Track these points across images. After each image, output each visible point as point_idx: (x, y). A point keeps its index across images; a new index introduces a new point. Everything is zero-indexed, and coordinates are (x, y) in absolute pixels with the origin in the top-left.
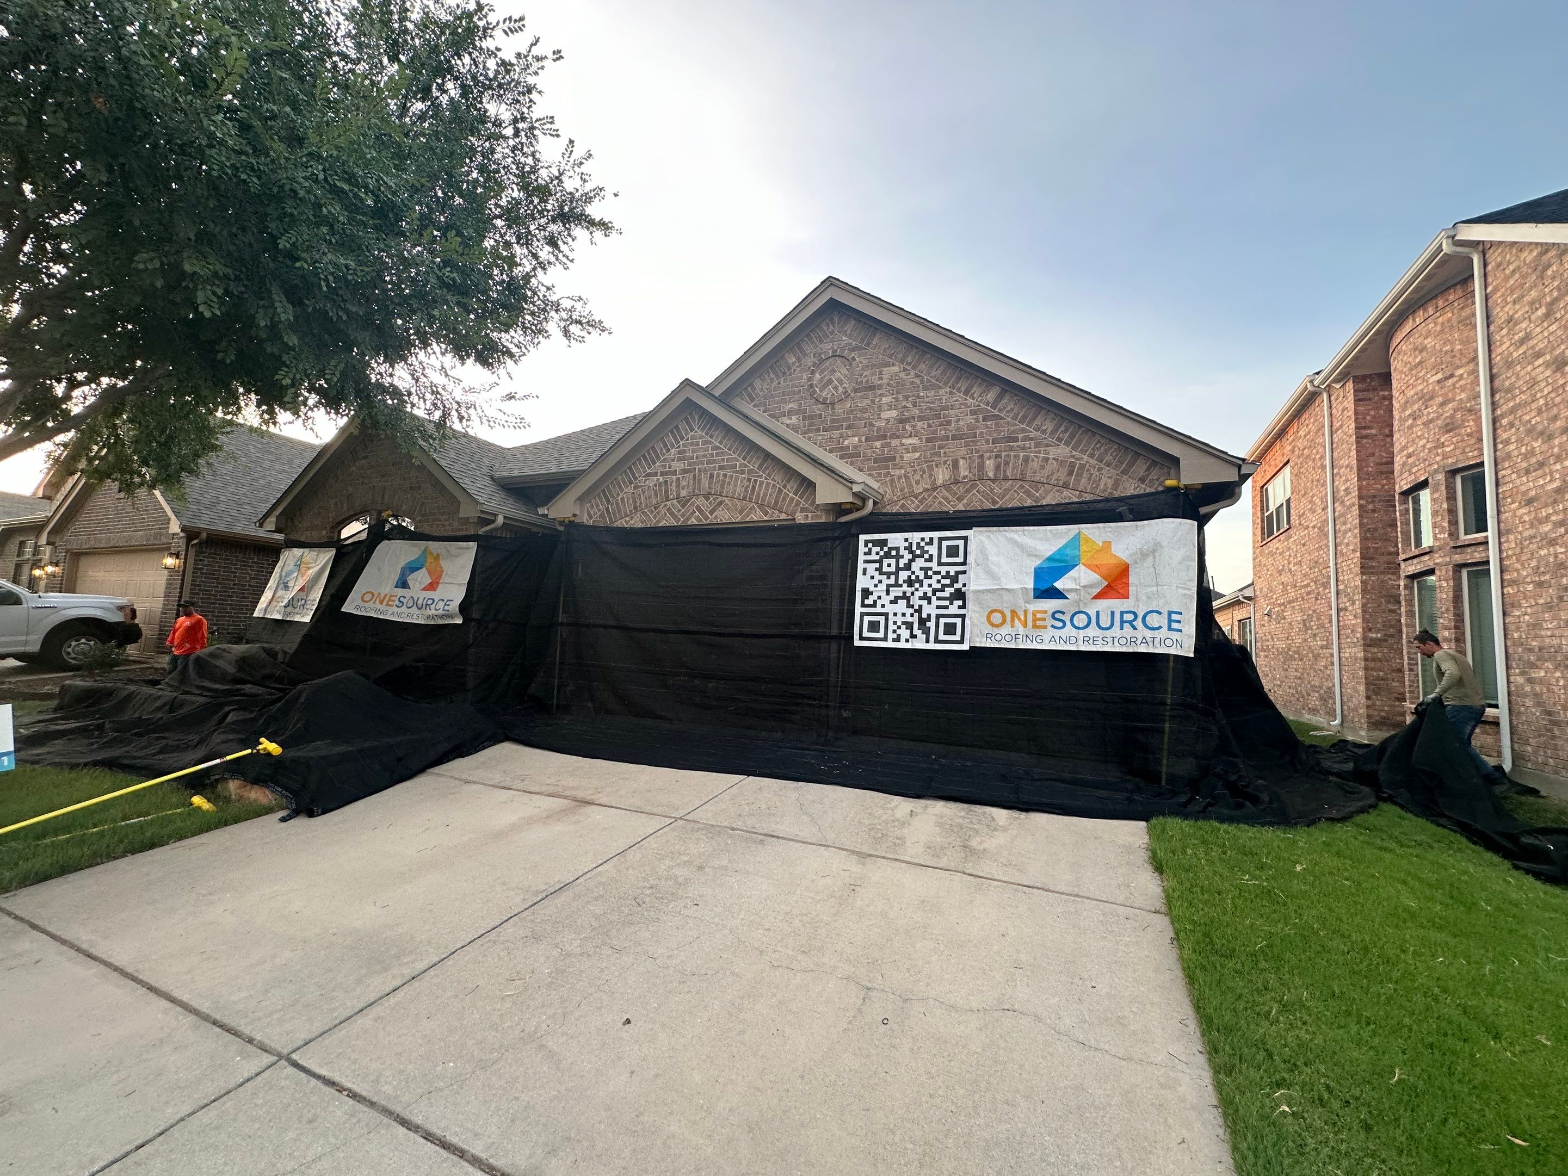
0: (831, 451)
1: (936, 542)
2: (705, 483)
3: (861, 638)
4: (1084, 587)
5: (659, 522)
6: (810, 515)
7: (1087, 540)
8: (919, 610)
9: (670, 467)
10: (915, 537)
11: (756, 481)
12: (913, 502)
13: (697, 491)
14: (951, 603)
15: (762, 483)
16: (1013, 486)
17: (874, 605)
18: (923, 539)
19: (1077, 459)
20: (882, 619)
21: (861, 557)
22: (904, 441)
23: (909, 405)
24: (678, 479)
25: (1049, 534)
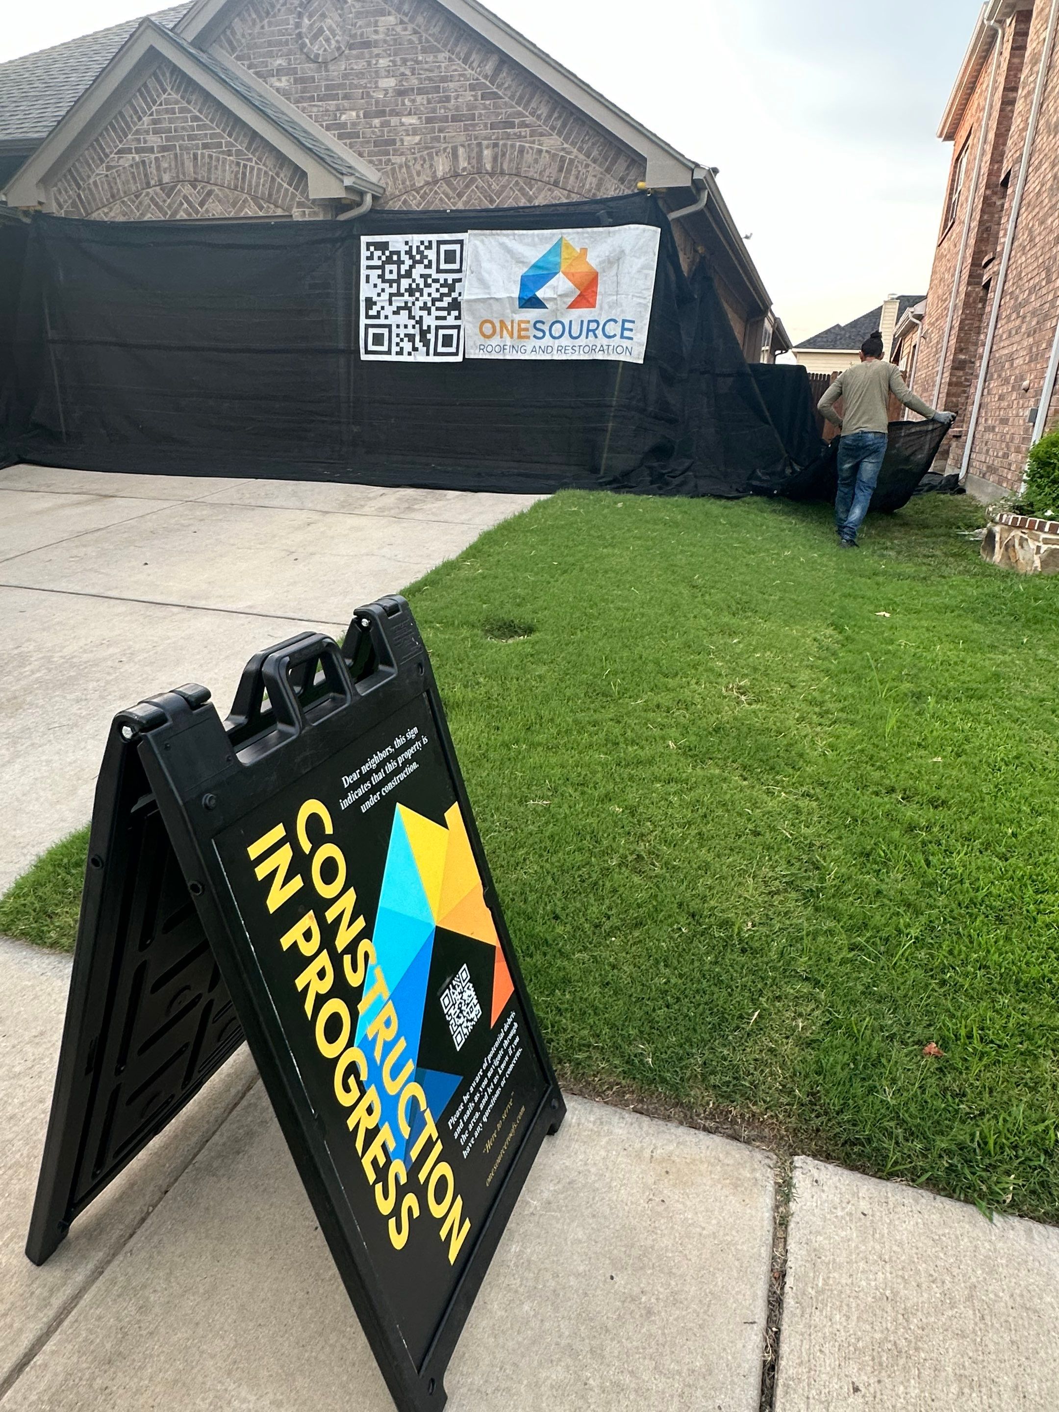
0: (328, 128)
1: (434, 245)
2: (189, 165)
3: (367, 352)
4: (560, 296)
5: (143, 215)
6: (307, 211)
7: (568, 246)
8: (420, 322)
9: (145, 142)
10: (415, 239)
11: (245, 166)
12: (415, 198)
13: (181, 176)
14: (449, 314)
15: (252, 168)
16: (509, 182)
17: (377, 316)
18: (422, 243)
19: (567, 153)
20: (385, 331)
21: (364, 263)
22: (404, 120)
23: (408, 72)
24: (157, 159)
25: (536, 239)
